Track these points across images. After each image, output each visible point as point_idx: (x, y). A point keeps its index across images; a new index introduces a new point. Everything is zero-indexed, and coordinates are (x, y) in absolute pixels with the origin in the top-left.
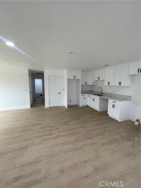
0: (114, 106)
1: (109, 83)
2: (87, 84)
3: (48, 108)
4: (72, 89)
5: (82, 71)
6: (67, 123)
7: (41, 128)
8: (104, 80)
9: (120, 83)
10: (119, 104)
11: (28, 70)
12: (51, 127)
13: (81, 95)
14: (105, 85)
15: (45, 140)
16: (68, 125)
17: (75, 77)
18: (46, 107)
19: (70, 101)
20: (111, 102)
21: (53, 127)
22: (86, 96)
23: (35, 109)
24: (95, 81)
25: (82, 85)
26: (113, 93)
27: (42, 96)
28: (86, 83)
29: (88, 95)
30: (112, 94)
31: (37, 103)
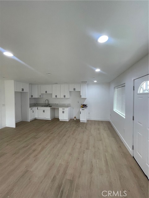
0: (63, 112)
1: (56, 96)
2: (33, 97)
5: (30, 84)
6: (36, 137)
8: (52, 94)
9: (65, 96)
10: (67, 110)
14: (53, 97)
16: (39, 138)
20: (61, 110)
24: (41, 94)
29: (36, 108)
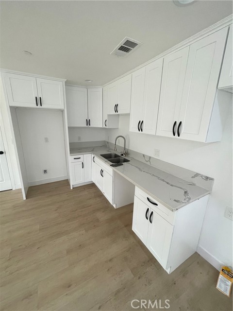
1: (140, 126)
2: (92, 126)
4: (46, 140)
8: (129, 114)
9: (177, 129)
13: (71, 158)
14: (130, 130)
17: (39, 101)
19: (45, 171)
22: (87, 157)
24: (108, 116)
25: (68, 127)
26: (152, 156)
28: (88, 122)
29: (93, 156)
30: (150, 157)
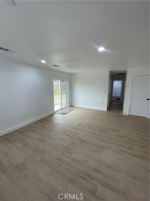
3: (126, 115)
7: (119, 136)
11: (110, 71)
12: (131, 140)
15: (124, 152)
18: (124, 114)
21: (134, 141)
23: (111, 113)
27: (120, 101)
31: (113, 107)
